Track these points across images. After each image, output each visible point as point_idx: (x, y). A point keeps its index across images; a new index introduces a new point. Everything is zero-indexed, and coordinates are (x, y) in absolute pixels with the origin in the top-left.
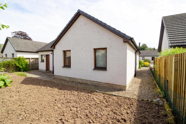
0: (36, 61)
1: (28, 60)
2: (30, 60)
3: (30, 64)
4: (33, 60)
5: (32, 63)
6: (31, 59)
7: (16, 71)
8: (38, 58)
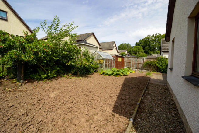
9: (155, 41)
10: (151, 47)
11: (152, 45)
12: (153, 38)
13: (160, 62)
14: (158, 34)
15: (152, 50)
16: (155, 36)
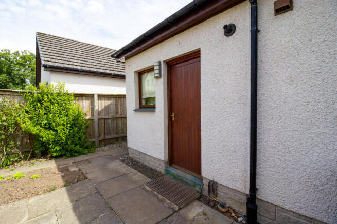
0: (117, 106)
1: (85, 105)
2: (92, 104)
3: (96, 118)
4: (105, 103)
5: (102, 117)
6: (96, 97)
7: (25, 159)
8: (124, 96)
9: (23, 65)
10: (14, 77)
11: (15, 72)
12: (18, 58)
13: (42, 112)
14: (30, 53)
15: (18, 84)
16: (21, 55)
